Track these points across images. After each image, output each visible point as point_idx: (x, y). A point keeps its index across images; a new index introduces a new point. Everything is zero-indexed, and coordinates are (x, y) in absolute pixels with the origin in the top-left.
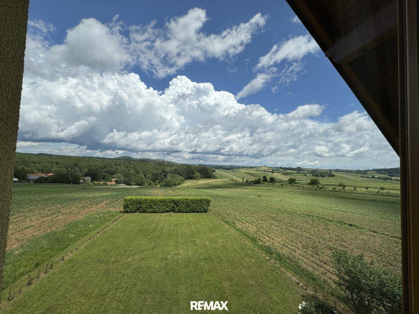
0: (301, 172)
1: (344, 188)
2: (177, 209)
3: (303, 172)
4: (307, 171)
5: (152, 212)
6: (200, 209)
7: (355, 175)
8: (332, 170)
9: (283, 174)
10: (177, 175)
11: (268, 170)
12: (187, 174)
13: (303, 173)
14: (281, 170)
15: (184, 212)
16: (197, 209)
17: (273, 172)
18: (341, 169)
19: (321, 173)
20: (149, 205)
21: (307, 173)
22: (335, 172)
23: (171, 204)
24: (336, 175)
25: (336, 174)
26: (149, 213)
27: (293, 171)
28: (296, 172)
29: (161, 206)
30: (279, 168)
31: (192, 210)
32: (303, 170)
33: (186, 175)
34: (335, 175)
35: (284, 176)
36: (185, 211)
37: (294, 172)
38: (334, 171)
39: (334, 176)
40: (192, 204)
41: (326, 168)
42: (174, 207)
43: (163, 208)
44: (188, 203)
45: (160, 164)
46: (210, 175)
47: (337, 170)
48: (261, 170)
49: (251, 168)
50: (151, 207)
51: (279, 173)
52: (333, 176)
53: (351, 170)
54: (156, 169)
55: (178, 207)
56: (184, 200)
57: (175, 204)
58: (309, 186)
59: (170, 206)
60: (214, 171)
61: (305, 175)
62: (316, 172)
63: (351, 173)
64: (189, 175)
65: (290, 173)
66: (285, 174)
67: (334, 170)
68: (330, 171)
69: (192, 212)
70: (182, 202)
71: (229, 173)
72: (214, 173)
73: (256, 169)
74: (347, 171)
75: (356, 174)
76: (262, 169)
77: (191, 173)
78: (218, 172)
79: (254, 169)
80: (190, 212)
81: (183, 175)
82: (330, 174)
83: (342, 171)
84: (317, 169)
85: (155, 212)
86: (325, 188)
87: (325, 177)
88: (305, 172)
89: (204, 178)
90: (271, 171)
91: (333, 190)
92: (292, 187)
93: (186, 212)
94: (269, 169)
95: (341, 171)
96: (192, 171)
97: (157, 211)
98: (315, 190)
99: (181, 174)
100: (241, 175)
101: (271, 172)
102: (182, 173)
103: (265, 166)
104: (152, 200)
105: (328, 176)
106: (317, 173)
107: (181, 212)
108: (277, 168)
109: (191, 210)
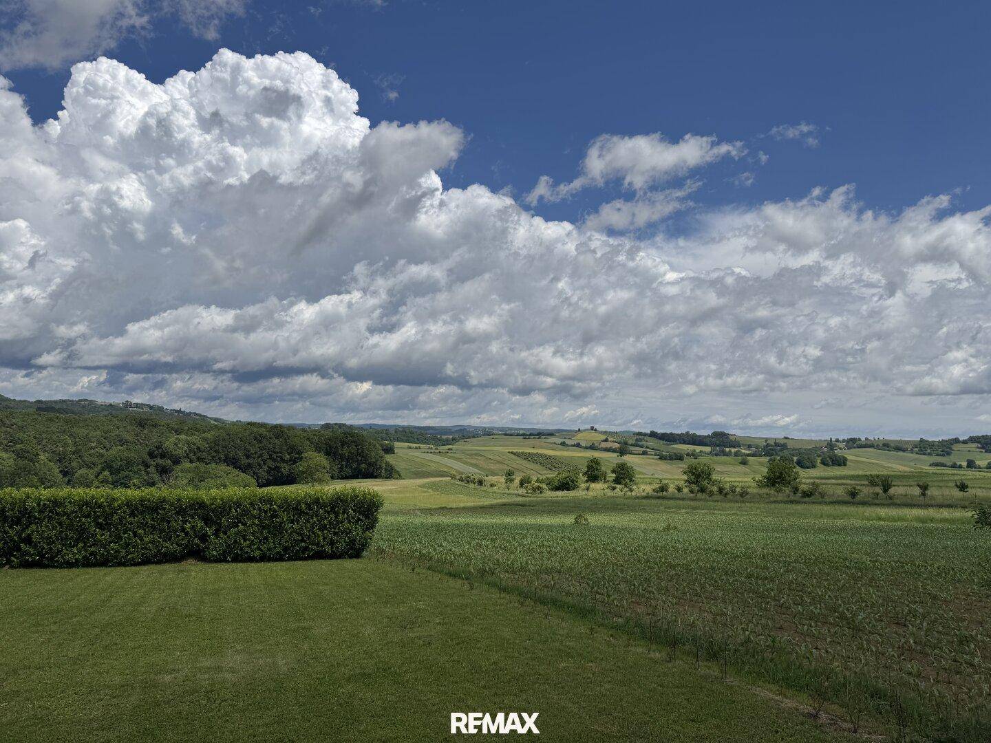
0: (727, 449)
1: (885, 491)
2: (216, 544)
3: (733, 450)
4: (750, 446)
5: (87, 563)
6: (332, 543)
7: (916, 459)
8: (837, 441)
9: (662, 458)
10: (223, 467)
11: (604, 445)
12: (270, 463)
13: (736, 454)
14: (652, 443)
15: (251, 559)
16: (318, 544)
17: (622, 452)
18: (867, 439)
19: (799, 452)
20: (70, 527)
21: (748, 455)
22: (847, 451)
23: (185, 522)
24: (851, 461)
25: (849, 457)
26: (70, 565)
27: (698, 449)
28: (708, 449)
29: (135, 535)
30: (645, 435)
31: (293, 546)
32: (735, 444)
33: (266, 468)
34: (845, 459)
35: (664, 466)
36: (257, 554)
37: (701, 452)
38: (842, 445)
39: (845, 465)
40: (292, 522)
41: (814, 437)
42: (204, 538)
43: (146, 539)
44: (273, 516)
45: (142, 424)
46: (370, 465)
47: (853, 440)
48: (578, 445)
49: (540, 434)
50: (82, 535)
51: (644, 453)
52: (840, 462)
53: (900, 441)
54: (123, 442)
55: (225, 533)
56: (252, 504)
57: (207, 521)
58: (764, 491)
59: (183, 530)
60: (389, 450)
61: (744, 463)
62: (781, 451)
63: (901, 453)
64: (277, 469)
65: (688, 455)
66: (671, 458)
67: (844, 441)
68: (831, 445)
69: (290, 559)
70: (246, 512)
71: (451, 457)
72: (389, 458)
73: (559, 441)
74: (886, 446)
75: (914, 456)
76: (582, 439)
77: (287, 457)
78: (404, 453)
79: (551, 439)
80: (280, 558)
81: (250, 466)
82: (831, 456)
83: (871, 446)
84: (786, 438)
85: (104, 563)
86: (820, 493)
87: (814, 466)
88: (743, 451)
89: (347, 478)
90: (617, 445)
91: (848, 498)
92: (700, 495)
93: (263, 559)
94: (606, 440)
95: (869, 445)
96: (292, 449)
97: (116, 557)
98: (786, 502)
99: (244, 461)
100: (501, 463)
101: (614, 451)
102: (248, 457)
103: (592, 428)
104: (87, 504)
105: (823, 463)
106: (786, 453)
107: (237, 559)
108: (639, 434)
109: (286, 549)
